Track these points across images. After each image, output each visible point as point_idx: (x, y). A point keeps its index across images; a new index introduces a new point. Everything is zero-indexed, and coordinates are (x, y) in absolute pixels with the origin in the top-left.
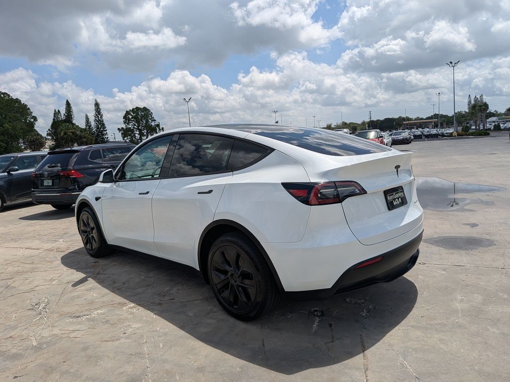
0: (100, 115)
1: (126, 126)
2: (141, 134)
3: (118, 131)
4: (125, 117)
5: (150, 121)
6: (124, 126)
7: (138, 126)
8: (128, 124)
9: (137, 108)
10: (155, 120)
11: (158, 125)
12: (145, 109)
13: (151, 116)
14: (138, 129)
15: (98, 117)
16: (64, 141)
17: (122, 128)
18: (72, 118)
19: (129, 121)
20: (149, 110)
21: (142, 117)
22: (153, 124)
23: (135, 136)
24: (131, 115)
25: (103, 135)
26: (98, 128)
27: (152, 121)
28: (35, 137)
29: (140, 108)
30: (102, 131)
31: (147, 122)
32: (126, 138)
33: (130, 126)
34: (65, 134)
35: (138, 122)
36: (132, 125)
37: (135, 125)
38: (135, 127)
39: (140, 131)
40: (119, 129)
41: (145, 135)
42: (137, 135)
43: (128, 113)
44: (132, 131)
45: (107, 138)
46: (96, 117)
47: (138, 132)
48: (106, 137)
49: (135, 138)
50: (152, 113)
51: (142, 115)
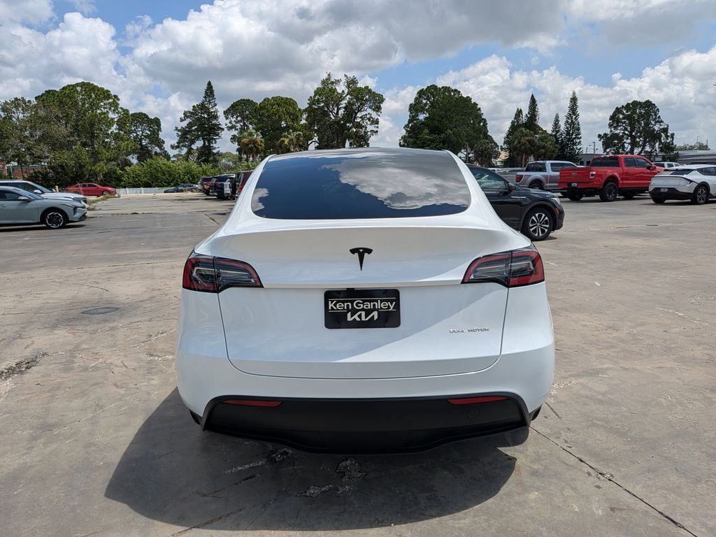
0: (574, 114)
1: (611, 131)
2: (634, 144)
3: (599, 139)
4: (612, 118)
5: (653, 122)
6: (608, 131)
7: (631, 132)
8: (615, 128)
9: (635, 103)
10: (662, 122)
11: (665, 130)
12: (648, 104)
13: (656, 115)
14: (631, 135)
15: (572, 118)
16: (516, 152)
17: (605, 134)
18: (536, 120)
19: (617, 123)
20: (654, 104)
21: (641, 115)
22: (657, 128)
23: (624, 146)
24: (623, 114)
25: (574, 144)
26: (568, 133)
27: (656, 122)
28: (484, 146)
29: (640, 103)
30: (575, 138)
31: (647, 124)
32: (608, 150)
33: (618, 131)
34: (519, 142)
35: (632, 125)
36: (621, 129)
37: (626, 129)
38: (626, 132)
39: (633, 138)
40: (599, 136)
41: (640, 146)
42: (626, 145)
43: (618, 110)
44: (620, 139)
45: (580, 149)
46: (568, 118)
47: (629, 141)
48: (579, 147)
49: (623, 150)
50: (658, 109)
51: (641, 113)
